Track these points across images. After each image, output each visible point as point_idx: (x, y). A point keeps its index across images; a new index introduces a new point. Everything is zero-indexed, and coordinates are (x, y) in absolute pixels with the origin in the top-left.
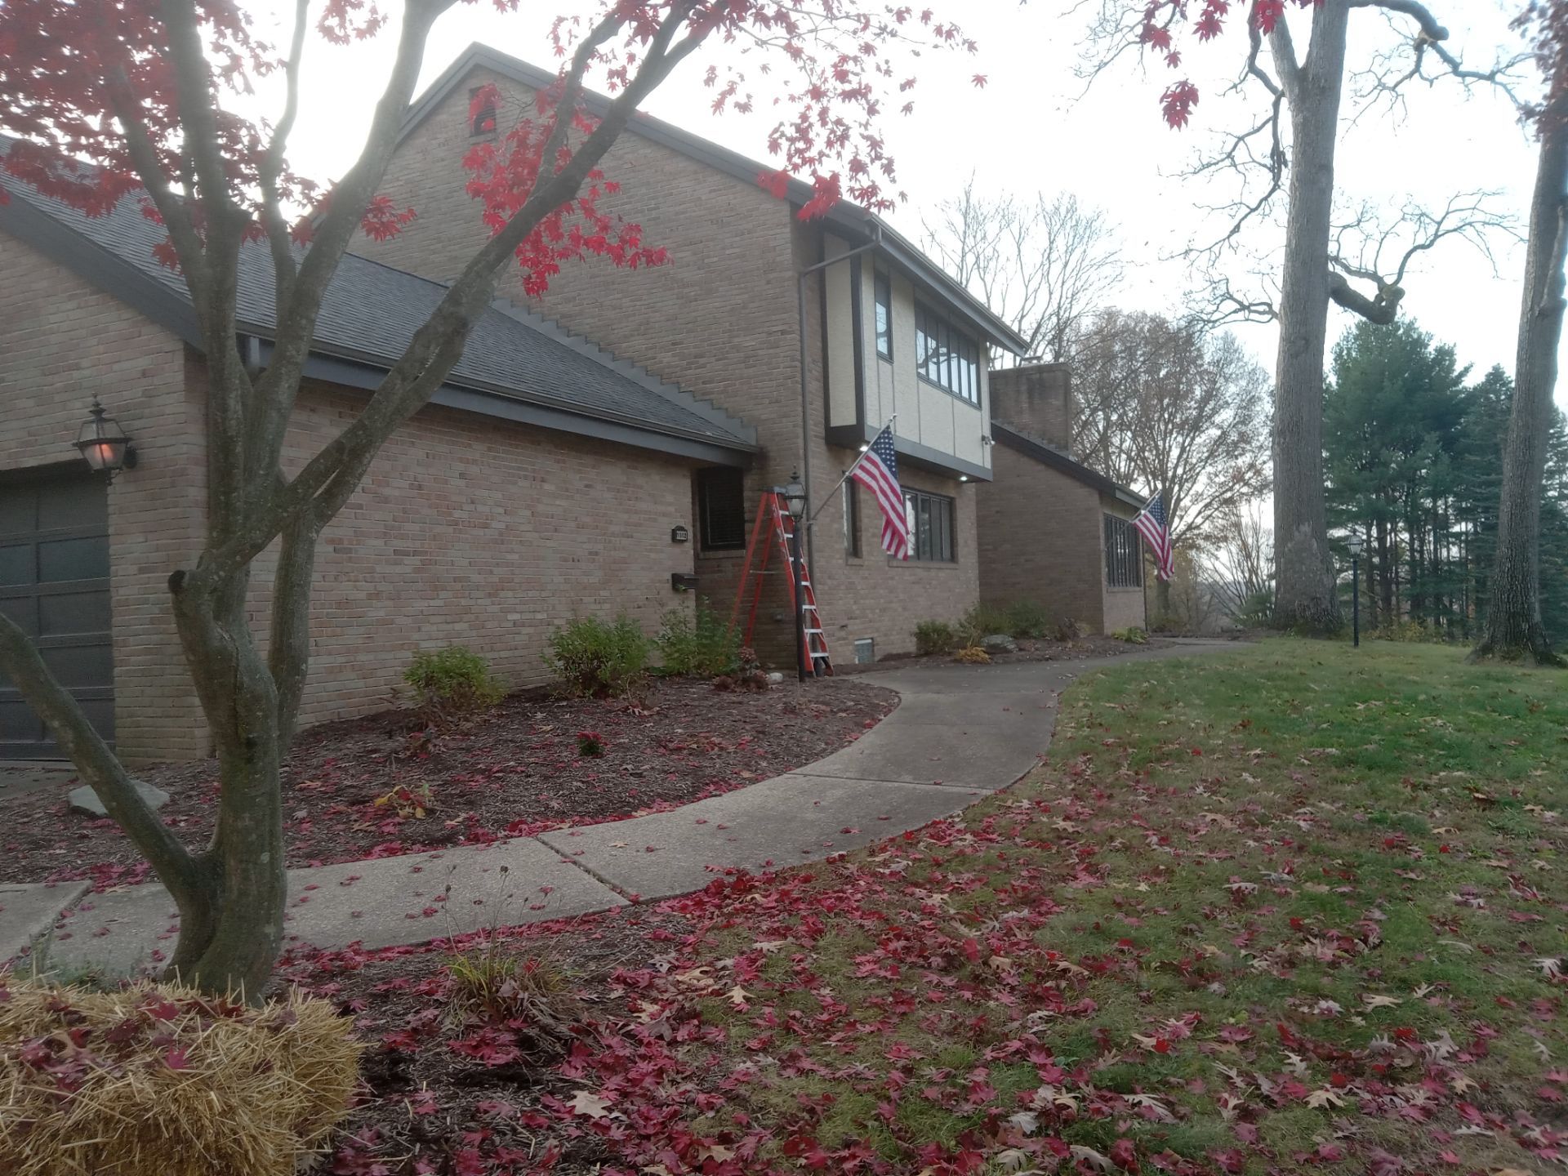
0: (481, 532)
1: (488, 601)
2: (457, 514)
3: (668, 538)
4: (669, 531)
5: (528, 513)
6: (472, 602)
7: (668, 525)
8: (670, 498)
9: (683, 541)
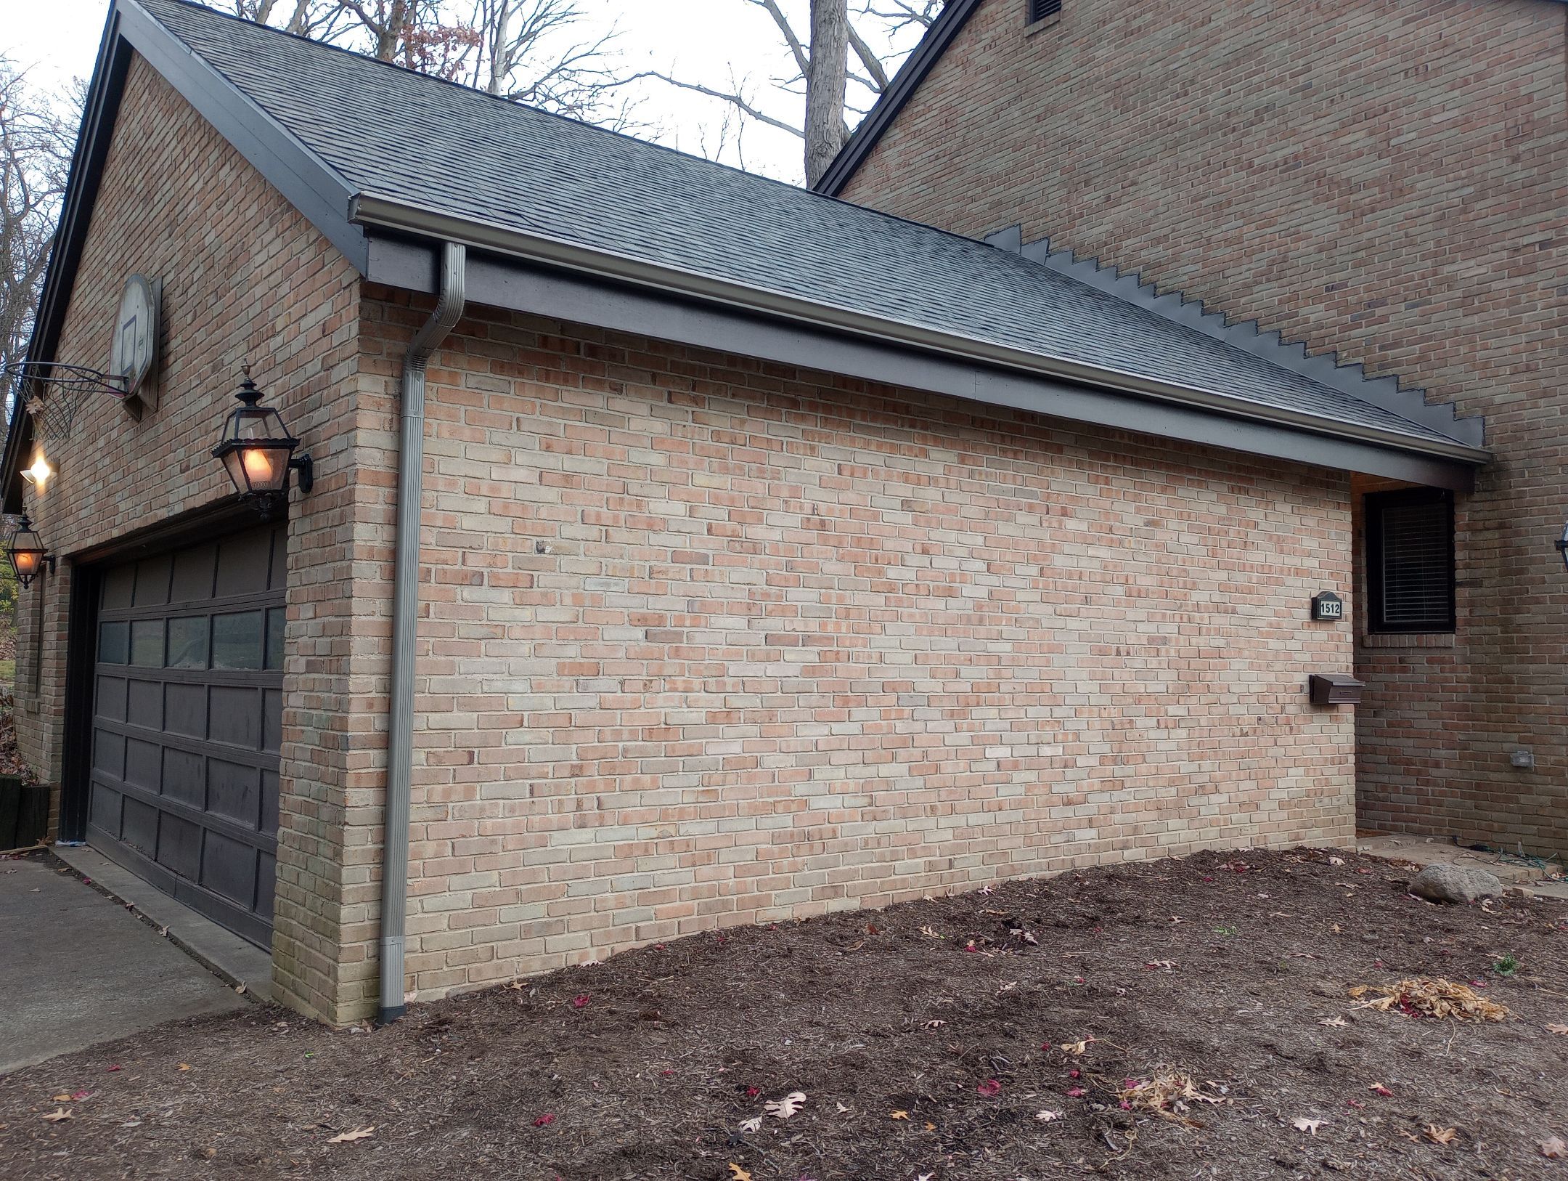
0: (940, 604)
1: (949, 725)
2: (893, 572)
3: (1305, 613)
4: (1307, 602)
5: (1034, 571)
6: (919, 726)
7: (1303, 591)
8: (1310, 544)
9: (1330, 620)
